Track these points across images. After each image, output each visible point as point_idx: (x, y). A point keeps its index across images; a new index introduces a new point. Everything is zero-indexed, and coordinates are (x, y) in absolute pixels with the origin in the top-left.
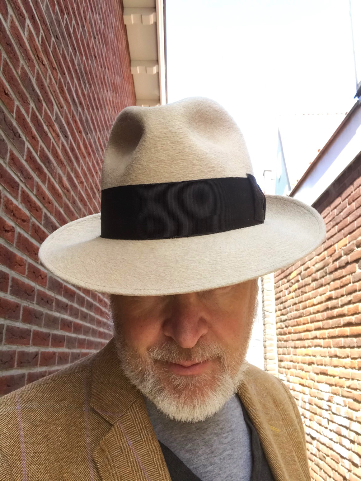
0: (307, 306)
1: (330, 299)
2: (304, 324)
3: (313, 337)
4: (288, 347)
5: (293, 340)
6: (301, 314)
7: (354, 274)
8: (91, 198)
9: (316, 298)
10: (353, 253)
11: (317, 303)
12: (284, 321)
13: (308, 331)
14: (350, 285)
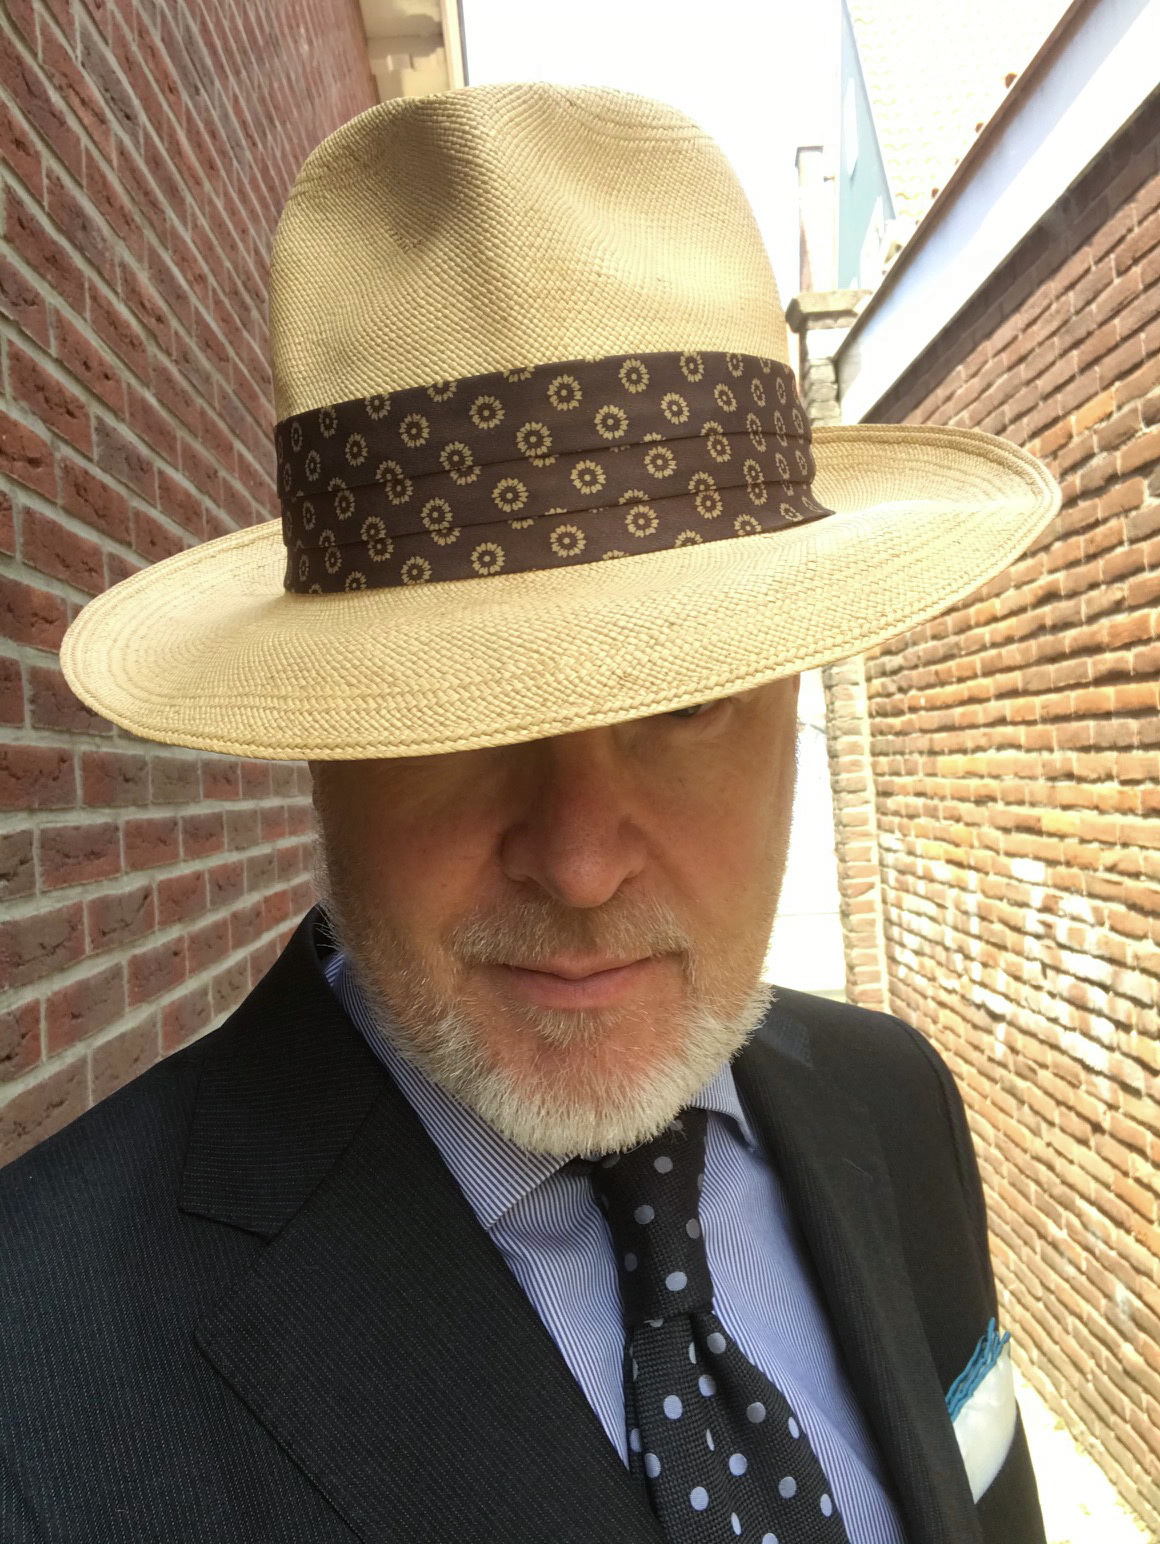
0: (973, 622)
1: (1050, 596)
2: (961, 680)
3: (990, 720)
4: (907, 751)
5: (924, 731)
6: (951, 648)
7: (1133, 514)
8: (237, 330)
9: (1003, 596)
10: (1130, 444)
11: (1005, 611)
12: (895, 672)
13: (972, 700)
14: (1119, 550)
